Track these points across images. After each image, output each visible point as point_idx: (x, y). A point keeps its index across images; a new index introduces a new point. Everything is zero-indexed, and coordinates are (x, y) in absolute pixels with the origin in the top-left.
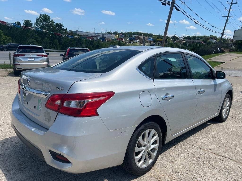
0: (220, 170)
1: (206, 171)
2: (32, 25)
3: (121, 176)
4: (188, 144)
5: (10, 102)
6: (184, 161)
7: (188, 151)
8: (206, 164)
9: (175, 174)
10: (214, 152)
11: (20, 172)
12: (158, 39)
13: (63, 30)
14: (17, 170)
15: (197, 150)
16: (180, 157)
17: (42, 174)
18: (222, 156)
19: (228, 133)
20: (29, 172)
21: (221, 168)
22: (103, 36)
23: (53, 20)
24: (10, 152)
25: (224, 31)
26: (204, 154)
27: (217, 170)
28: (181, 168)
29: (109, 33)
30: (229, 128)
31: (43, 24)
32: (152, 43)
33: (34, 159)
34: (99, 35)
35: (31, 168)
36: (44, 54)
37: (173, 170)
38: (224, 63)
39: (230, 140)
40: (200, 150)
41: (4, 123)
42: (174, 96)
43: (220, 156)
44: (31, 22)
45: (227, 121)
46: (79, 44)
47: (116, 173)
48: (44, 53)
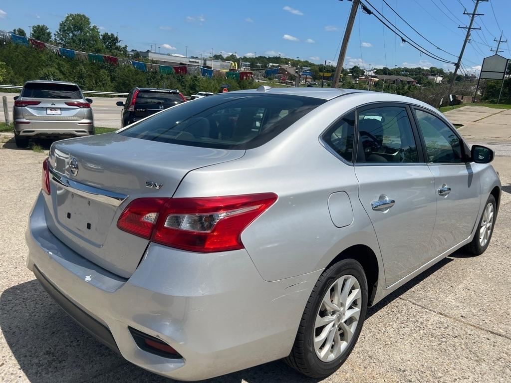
0: (493, 364)
1: (464, 367)
2: (50, 37)
3: (279, 379)
4: (414, 304)
5: (11, 207)
6: (412, 344)
7: (417, 321)
8: (459, 349)
9: (399, 375)
10: (472, 324)
11: (50, 370)
12: (321, 74)
13: (118, 48)
14: (42, 365)
15: (436, 318)
16: (403, 334)
17: (101, 376)
18: (492, 333)
19: (495, 279)
20: (70, 372)
21: (494, 359)
22: (205, 64)
23: (97, 28)
24: (24, 324)
25: (460, 58)
26: (453, 328)
27: (486, 363)
28: (408, 359)
29: (217, 57)
30: (493, 269)
31: (74, 35)
32: (310, 80)
33: (78, 341)
34: (197, 61)
35: (74, 362)
36: (82, 101)
37: (392, 365)
38: (461, 127)
39: (501, 294)
40: (443, 319)
41: (3, 255)
42: (394, 202)
43: (487, 331)
44: (48, 31)
45: (488, 252)
46: (152, 80)
47: (267, 373)
48: (81, 98)
